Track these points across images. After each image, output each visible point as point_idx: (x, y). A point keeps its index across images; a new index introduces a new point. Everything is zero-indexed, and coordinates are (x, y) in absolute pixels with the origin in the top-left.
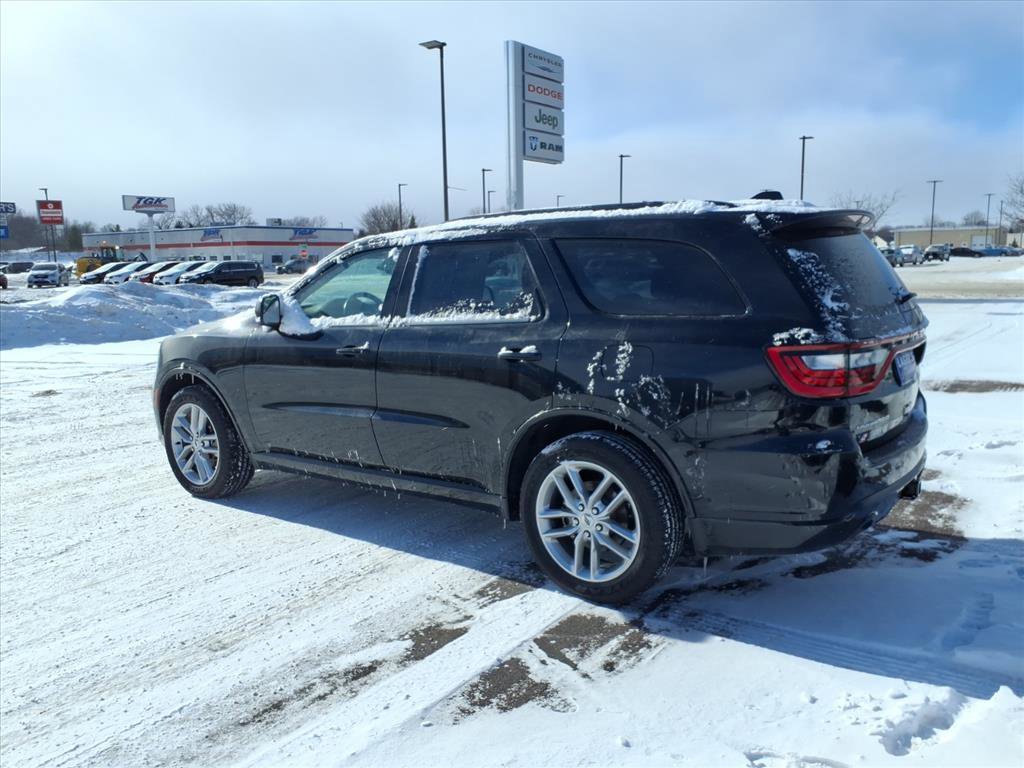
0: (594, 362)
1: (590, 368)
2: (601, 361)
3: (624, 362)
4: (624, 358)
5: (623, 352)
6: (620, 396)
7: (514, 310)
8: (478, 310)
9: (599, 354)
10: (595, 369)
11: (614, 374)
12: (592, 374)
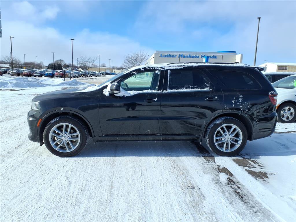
0: (234, 100)
1: (233, 101)
2: (235, 99)
3: (241, 100)
4: (241, 99)
5: (240, 97)
6: (241, 107)
7: (204, 88)
8: (192, 88)
9: (235, 98)
10: (234, 102)
11: (239, 103)
12: (233, 103)
